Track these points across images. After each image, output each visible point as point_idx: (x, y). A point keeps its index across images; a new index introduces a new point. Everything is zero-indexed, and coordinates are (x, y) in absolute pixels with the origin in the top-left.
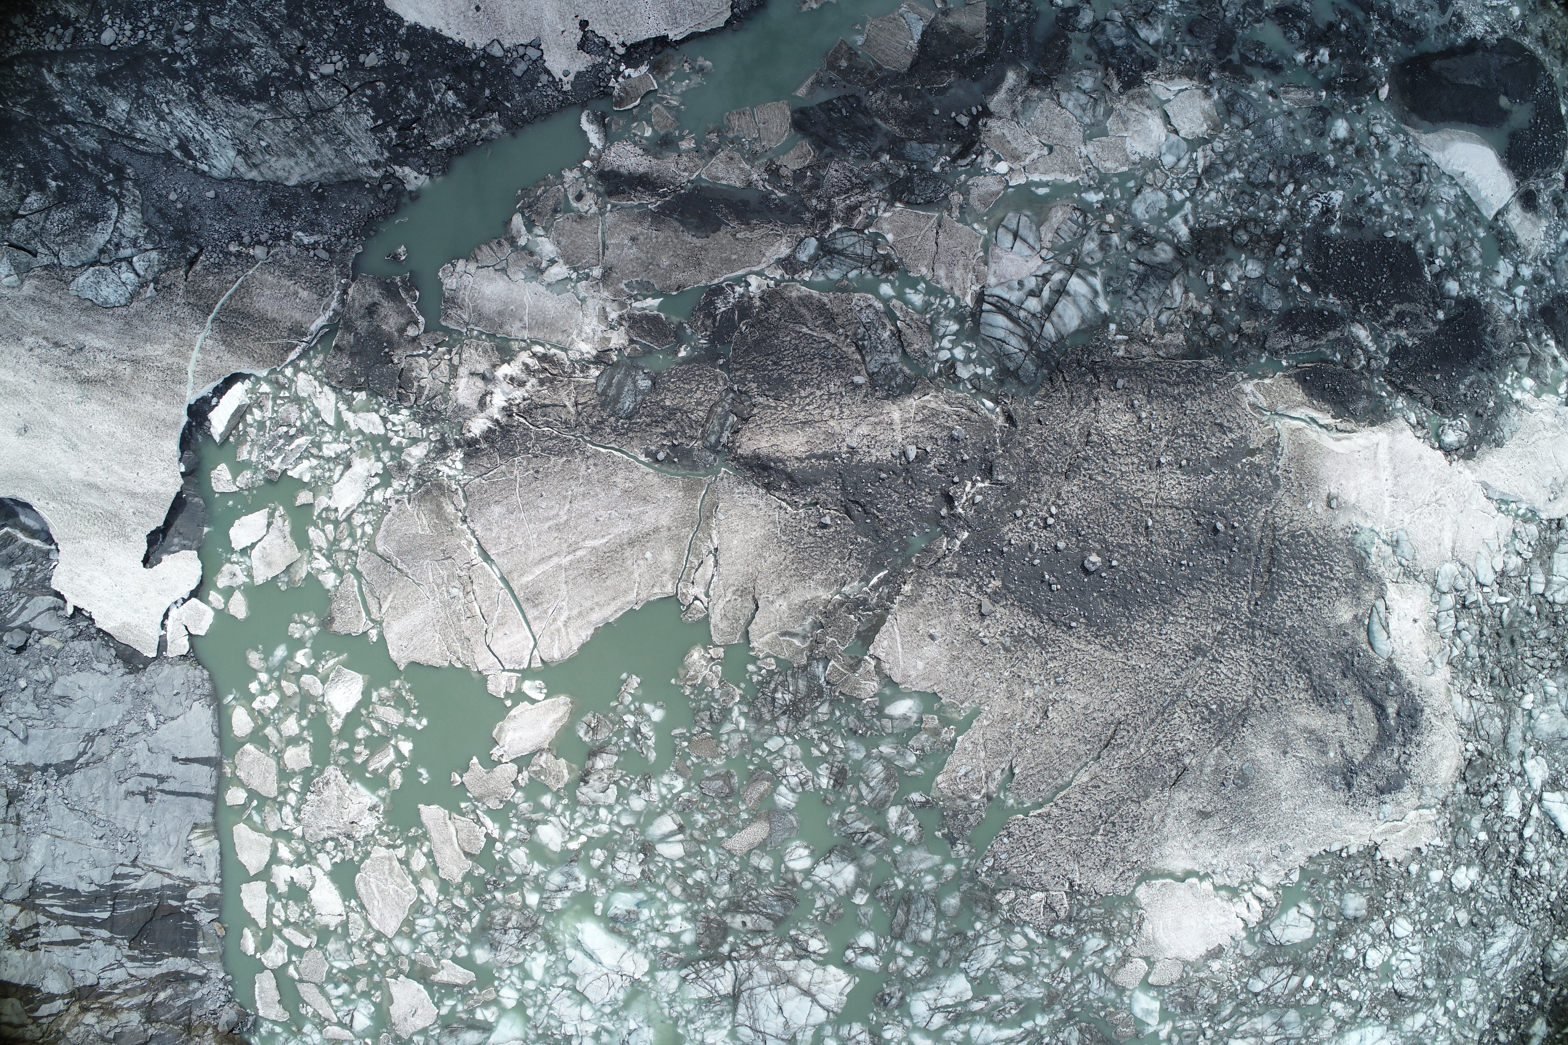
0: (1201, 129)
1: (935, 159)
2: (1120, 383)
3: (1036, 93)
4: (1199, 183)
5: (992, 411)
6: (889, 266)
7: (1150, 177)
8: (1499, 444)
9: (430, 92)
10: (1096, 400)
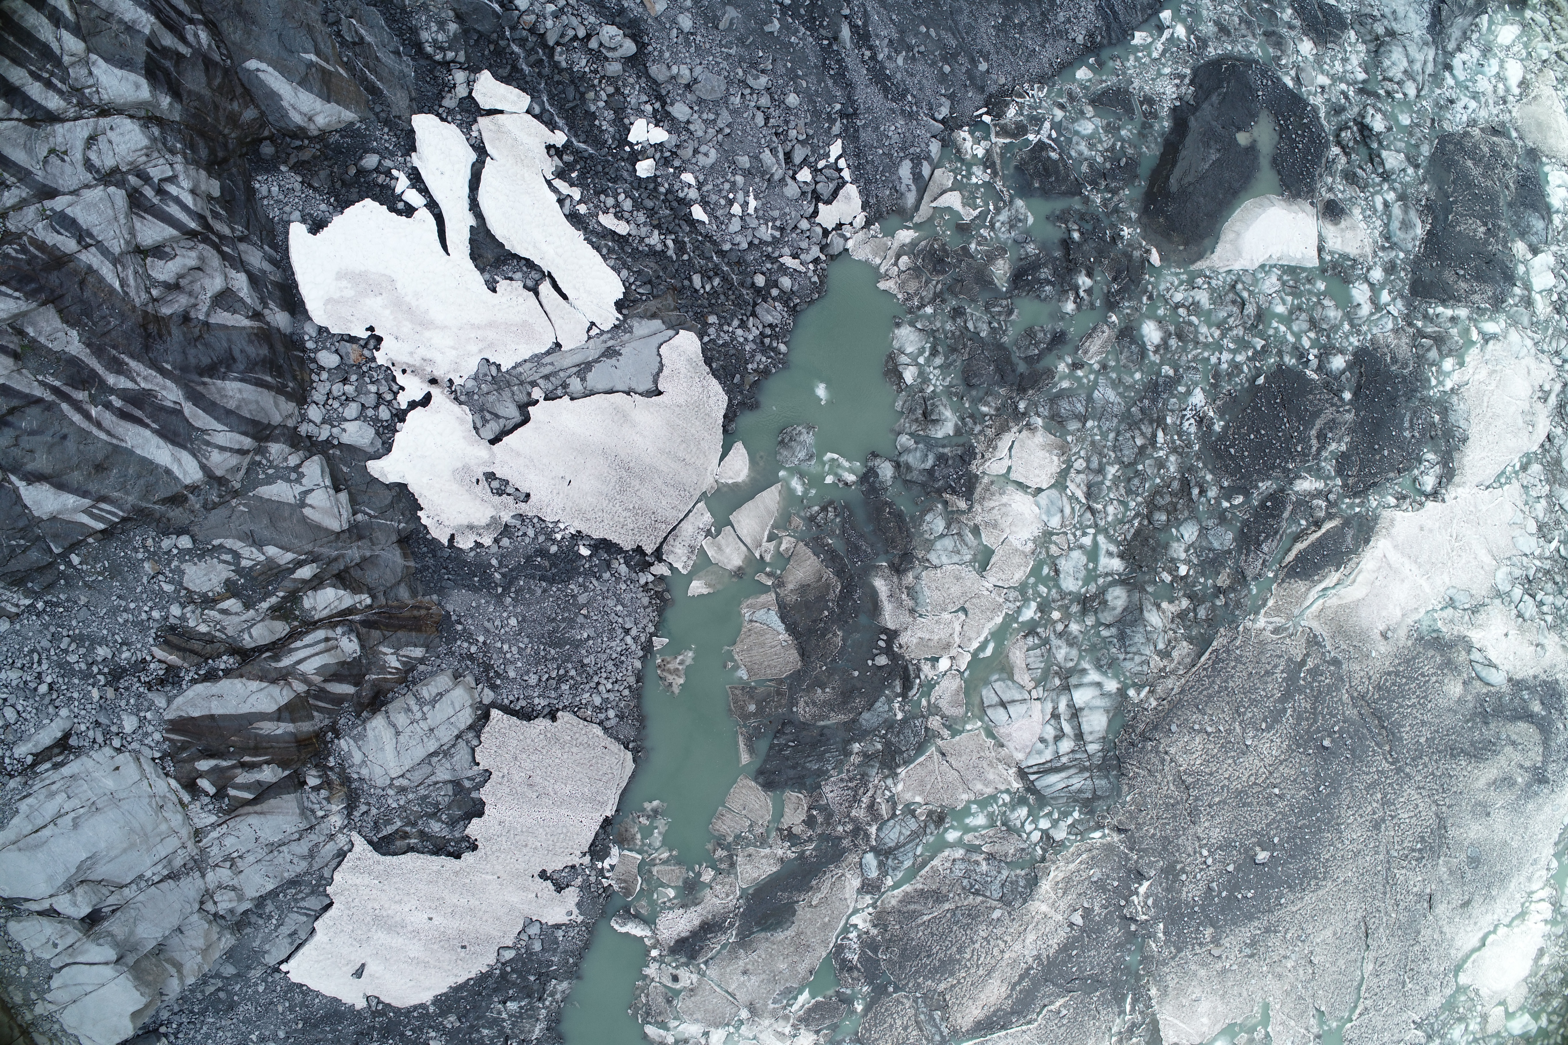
0: (1053, 464)
1: (891, 709)
2: (1174, 728)
3: (909, 578)
4: (1093, 512)
5: (1104, 836)
6: (938, 818)
7: (1054, 550)
8: (1465, 440)
9: (495, 1019)
10: (1166, 753)
